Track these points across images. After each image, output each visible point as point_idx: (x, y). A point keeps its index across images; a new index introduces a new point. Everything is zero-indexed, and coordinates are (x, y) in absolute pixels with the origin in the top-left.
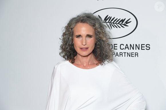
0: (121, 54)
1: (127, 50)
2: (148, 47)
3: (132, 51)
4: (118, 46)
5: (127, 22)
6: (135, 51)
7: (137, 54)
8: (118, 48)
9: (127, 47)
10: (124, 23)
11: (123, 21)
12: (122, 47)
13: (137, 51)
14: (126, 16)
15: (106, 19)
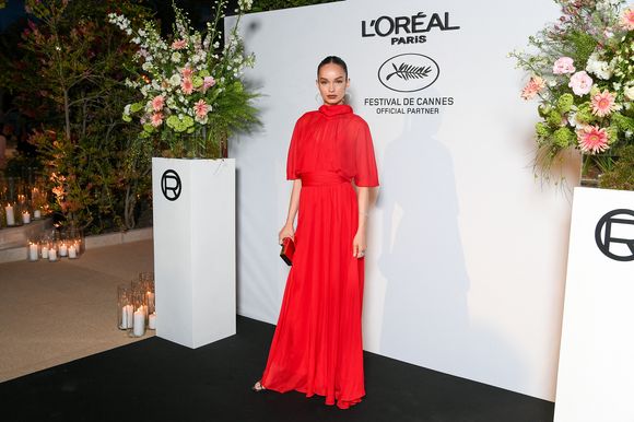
0: (418, 110)
1: (425, 106)
2: (451, 101)
3: (431, 106)
4: (415, 100)
5: (426, 71)
6: (435, 106)
7: (437, 110)
8: (415, 103)
9: (425, 101)
10: (423, 72)
11: (421, 69)
12: (420, 101)
13: (437, 106)
14: (426, 63)
15: (401, 68)
